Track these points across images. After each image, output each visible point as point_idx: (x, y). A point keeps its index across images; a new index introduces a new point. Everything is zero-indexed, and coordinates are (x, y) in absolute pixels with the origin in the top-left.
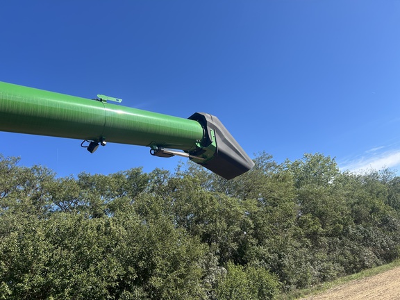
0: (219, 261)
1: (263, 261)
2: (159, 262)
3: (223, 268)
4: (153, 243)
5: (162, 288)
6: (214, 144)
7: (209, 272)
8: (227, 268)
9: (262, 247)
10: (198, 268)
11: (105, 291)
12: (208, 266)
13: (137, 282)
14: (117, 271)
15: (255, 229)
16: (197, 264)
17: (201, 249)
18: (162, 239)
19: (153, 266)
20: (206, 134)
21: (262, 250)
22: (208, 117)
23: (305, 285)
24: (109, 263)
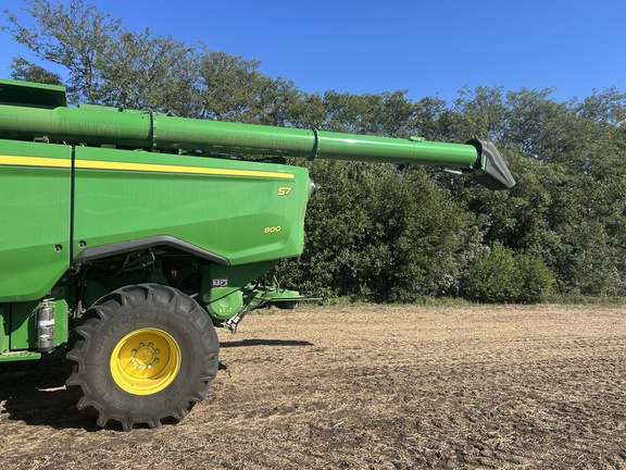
0: (485, 238)
1: (548, 250)
2: (411, 224)
3: (487, 247)
4: (406, 203)
5: (409, 250)
6: (483, 168)
7: (467, 248)
8: (492, 248)
9: (553, 233)
10: (454, 240)
11: (351, 240)
12: (468, 240)
13: (384, 240)
14: (364, 223)
15: (551, 206)
16: (454, 236)
17: (464, 219)
18: (417, 201)
19: (403, 227)
20: (479, 159)
21: (552, 235)
22: (484, 143)
23: (596, 293)
24: (357, 214)
